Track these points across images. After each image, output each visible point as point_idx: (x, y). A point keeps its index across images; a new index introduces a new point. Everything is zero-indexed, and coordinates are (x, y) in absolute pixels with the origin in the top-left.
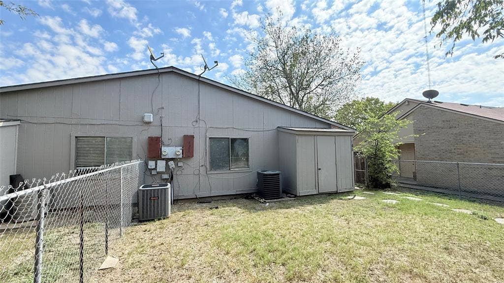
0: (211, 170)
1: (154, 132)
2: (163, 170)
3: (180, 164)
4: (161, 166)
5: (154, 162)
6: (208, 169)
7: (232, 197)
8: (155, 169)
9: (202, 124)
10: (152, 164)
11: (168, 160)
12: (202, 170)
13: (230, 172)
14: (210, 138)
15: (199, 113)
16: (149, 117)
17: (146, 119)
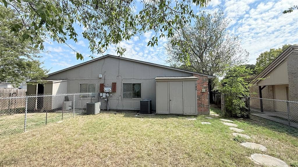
0: (124, 98)
1: (102, 82)
2: (105, 97)
3: (111, 95)
4: (104, 95)
5: (102, 94)
6: (122, 98)
7: (133, 111)
8: (102, 96)
9: (120, 77)
10: (101, 94)
11: (106, 93)
12: (120, 98)
13: (132, 99)
14: (123, 84)
15: (119, 73)
16: (101, 76)
17: (99, 77)
